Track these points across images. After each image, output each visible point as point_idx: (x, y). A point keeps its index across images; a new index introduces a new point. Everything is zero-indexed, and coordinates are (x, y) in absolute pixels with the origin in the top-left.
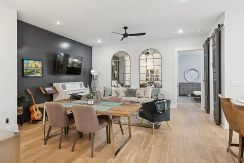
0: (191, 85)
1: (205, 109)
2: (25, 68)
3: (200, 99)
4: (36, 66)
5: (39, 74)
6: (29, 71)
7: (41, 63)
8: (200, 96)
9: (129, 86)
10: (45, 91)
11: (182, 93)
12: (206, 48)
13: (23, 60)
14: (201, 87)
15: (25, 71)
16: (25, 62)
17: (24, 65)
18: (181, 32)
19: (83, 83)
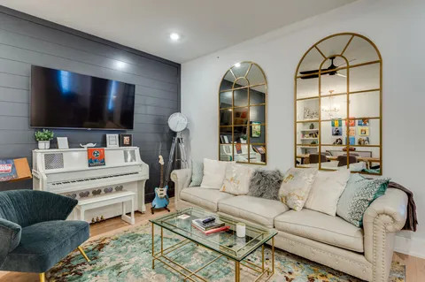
19: (137, 150)
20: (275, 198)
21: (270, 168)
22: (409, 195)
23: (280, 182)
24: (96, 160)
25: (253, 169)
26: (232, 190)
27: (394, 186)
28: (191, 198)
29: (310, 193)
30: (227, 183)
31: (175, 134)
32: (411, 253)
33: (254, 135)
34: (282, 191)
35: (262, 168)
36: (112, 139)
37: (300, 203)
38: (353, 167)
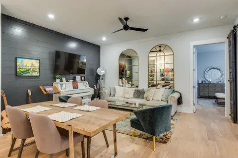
0: (213, 85)
1: (230, 117)
2: (18, 67)
3: (224, 102)
4: (32, 65)
5: (36, 73)
6: (24, 70)
7: (38, 61)
8: (224, 99)
9: (137, 86)
10: (46, 91)
11: (201, 94)
12: (231, 39)
13: (16, 58)
14: (225, 88)
15: (18, 70)
16: (19, 60)
17: (18, 64)
18: (196, 20)
19: (87, 83)
20: (143, 98)
21: (140, 88)
22: (181, 94)
23: (144, 93)
24: (75, 87)
25: (134, 89)
26: (127, 97)
27: (176, 92)
28: (113, 100)
29: (154, 95)
30: (125, 94)
31: (99, 76)
32: (182, 112)
33: (127, 76)
34: (145, 95)
35: (137, 89)
36: (78, 78)
37: (151, 98)
38: (166, 87)
